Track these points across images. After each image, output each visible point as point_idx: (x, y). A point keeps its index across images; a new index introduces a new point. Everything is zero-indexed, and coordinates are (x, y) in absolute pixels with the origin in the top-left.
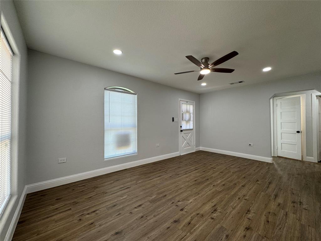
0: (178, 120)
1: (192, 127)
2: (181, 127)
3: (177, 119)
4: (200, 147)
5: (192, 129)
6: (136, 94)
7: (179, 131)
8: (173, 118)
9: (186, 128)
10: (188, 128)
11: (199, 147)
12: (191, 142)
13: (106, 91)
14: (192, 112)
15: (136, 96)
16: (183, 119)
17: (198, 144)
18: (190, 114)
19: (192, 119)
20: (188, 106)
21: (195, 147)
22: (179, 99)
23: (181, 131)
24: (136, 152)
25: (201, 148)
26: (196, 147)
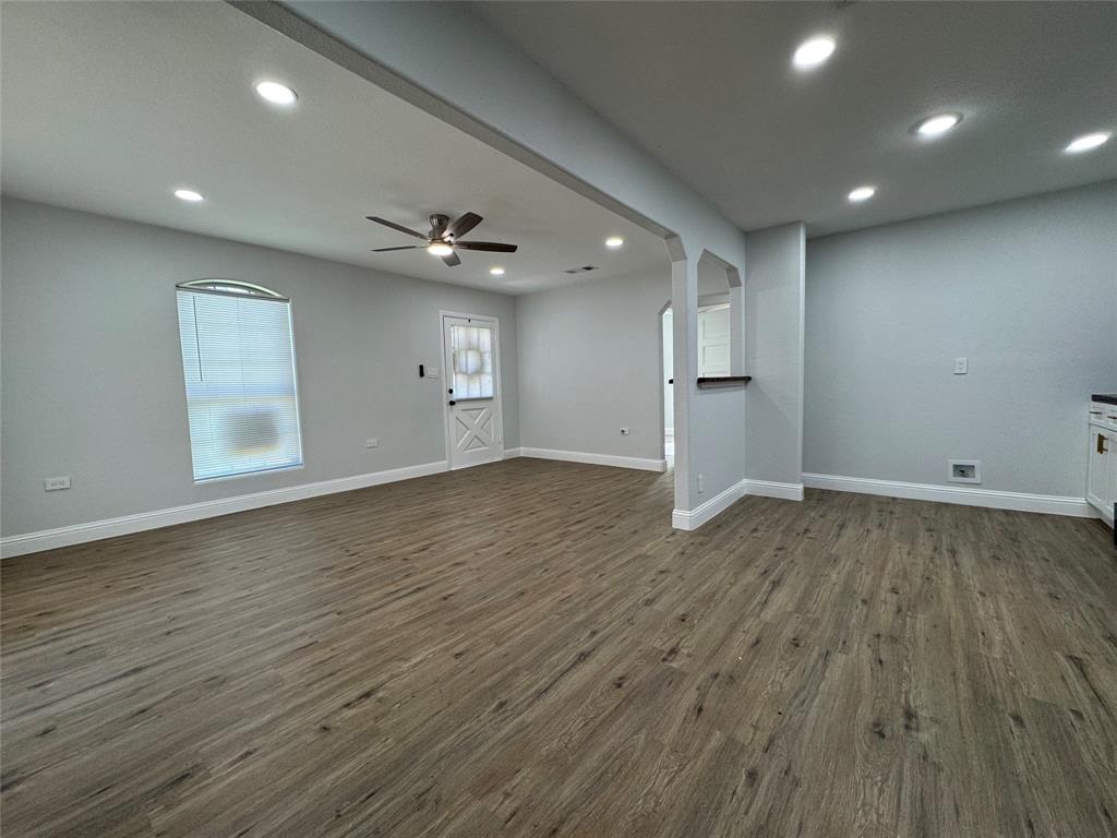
0: (440, 371)
1: (488, 392)
2: (451, 391)
3: (437, 369)
4: (521, 448)
5: (490, 398)
6: (287, 301)
7: (445, 402)
8: (421, 367)
9: (468, 394)
10: (475, 394)
11: (519, 446)
12: (489, 433)
13: (180, 293)
14: (489, 349)
15: (288, 304)
16: (457, 370)
17: (511, 439)
18: (481, 355)
19: (488, 368)
20: (474, 332)
21: (502, 447)
22: (442, 313)
23: (452, 403)
24: (301, 461)
25: (523, 451)
26: (505, 448)
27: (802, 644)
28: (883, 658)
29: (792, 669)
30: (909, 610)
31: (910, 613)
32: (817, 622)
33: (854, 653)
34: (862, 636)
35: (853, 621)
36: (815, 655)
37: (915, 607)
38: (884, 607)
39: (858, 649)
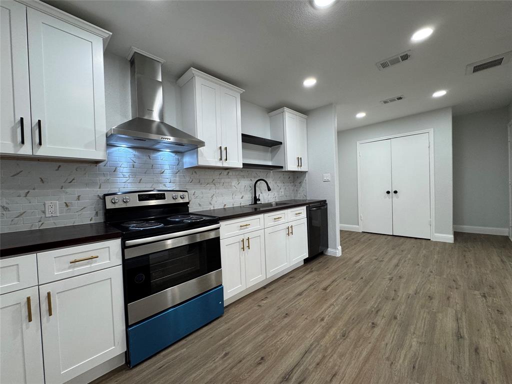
27: (427, 297)
28: (394, 292)
29: (429, 289)
30: (372, 311)
31: (373, 309)
32: (422, 307)
33: (405, 294)
34: (400, 300)
35: (403, 307)
36: (421, 294)
37: (368, 313)
38: (385, 314)
39: (403, 295)
